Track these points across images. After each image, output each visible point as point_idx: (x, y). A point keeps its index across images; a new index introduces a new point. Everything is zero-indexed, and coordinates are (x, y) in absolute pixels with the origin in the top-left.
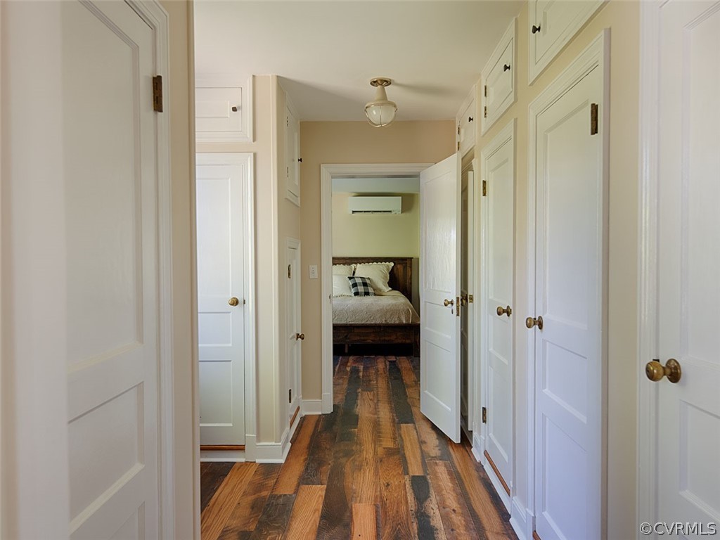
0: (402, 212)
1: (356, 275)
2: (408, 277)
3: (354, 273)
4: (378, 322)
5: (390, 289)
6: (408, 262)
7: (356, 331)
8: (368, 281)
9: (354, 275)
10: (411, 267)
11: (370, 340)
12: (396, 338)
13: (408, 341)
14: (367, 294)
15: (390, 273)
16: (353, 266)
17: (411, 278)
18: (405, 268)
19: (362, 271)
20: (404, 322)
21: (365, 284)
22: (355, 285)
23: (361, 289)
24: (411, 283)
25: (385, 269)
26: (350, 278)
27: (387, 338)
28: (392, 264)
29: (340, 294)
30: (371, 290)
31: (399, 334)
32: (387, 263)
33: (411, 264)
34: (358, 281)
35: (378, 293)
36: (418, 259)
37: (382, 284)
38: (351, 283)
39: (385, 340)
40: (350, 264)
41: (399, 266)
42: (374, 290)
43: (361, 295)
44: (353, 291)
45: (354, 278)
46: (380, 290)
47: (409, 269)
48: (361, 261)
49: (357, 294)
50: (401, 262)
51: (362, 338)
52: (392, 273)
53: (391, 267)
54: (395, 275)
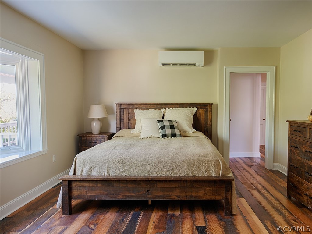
0: (204, 65)
1: (165, 118)
2: (209, 120)
3: (163, 116)
4: (184, 174)
5: (194, 130)
6: (209, 107)
7: (159, 185)
8: (175, 124)
9: (163, 118)
10: (211, 112)
11: (175, 195)
12: (204, 194)
13: (218, 198)
14: (174, 135)
15: (194, 117)
16: (163, 110)
17: (211, 121)
18: (206, 112)
19: (171, 115)
20: (214, 175)
21: (172, 127)
22: (163, 128)
23: (168, 131)
24: (211, 125)
25: (190, 113)
26: (159, 121)
27: (194, 194)
28: (195, 109)
29: (150, 135)
30: (177, 132)
31: (208, 189)
32: (192, 108)
33: (211, 109)
34: (166, 124)
35: (183, 135)
36: (217, 105)
37: (187, 126)
38: (160, 125)
39: (191, 196)
40: (160, 109)
41: (201, 111)
42: (180, 131)
43: (169, 137)
44: (162, 133)
45: (162, 121)
46: (186, 132)
47: (209, 113)
48: (169, 107)
49: (164, 136)
50: (202, 107)
51: (166, 193)
52: (195, 117)
53: (194, 112)
54: (198, 118)
